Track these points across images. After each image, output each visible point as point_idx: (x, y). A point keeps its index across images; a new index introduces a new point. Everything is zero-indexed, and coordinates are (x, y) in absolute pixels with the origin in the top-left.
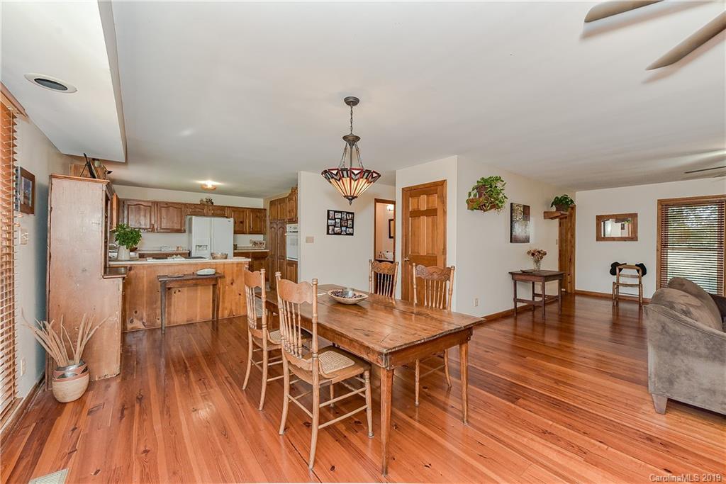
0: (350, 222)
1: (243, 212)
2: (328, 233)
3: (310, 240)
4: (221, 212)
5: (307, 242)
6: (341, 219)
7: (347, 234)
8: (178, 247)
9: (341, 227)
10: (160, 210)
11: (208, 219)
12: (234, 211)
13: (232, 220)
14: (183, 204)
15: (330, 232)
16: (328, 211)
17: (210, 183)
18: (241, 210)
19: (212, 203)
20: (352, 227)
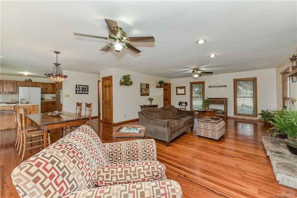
0: (87, 89)
1: (47, 85)
2: (76, 93)
3: (67, 96)
4: (36, 85)
5: (66, 96)
6: (82, 88)
7: (85, 94)
8: (12, 100)
9: (82, 91)
10: (3, 84)
11: (28, 88)
12: (42, 85)
13: (40, 88)
14: (15, 81)
15: (77, 93)
16: (76, 85)
17: (26, 73)
18: (46, 84)
19: (31, 81)
20: (88, 91)
